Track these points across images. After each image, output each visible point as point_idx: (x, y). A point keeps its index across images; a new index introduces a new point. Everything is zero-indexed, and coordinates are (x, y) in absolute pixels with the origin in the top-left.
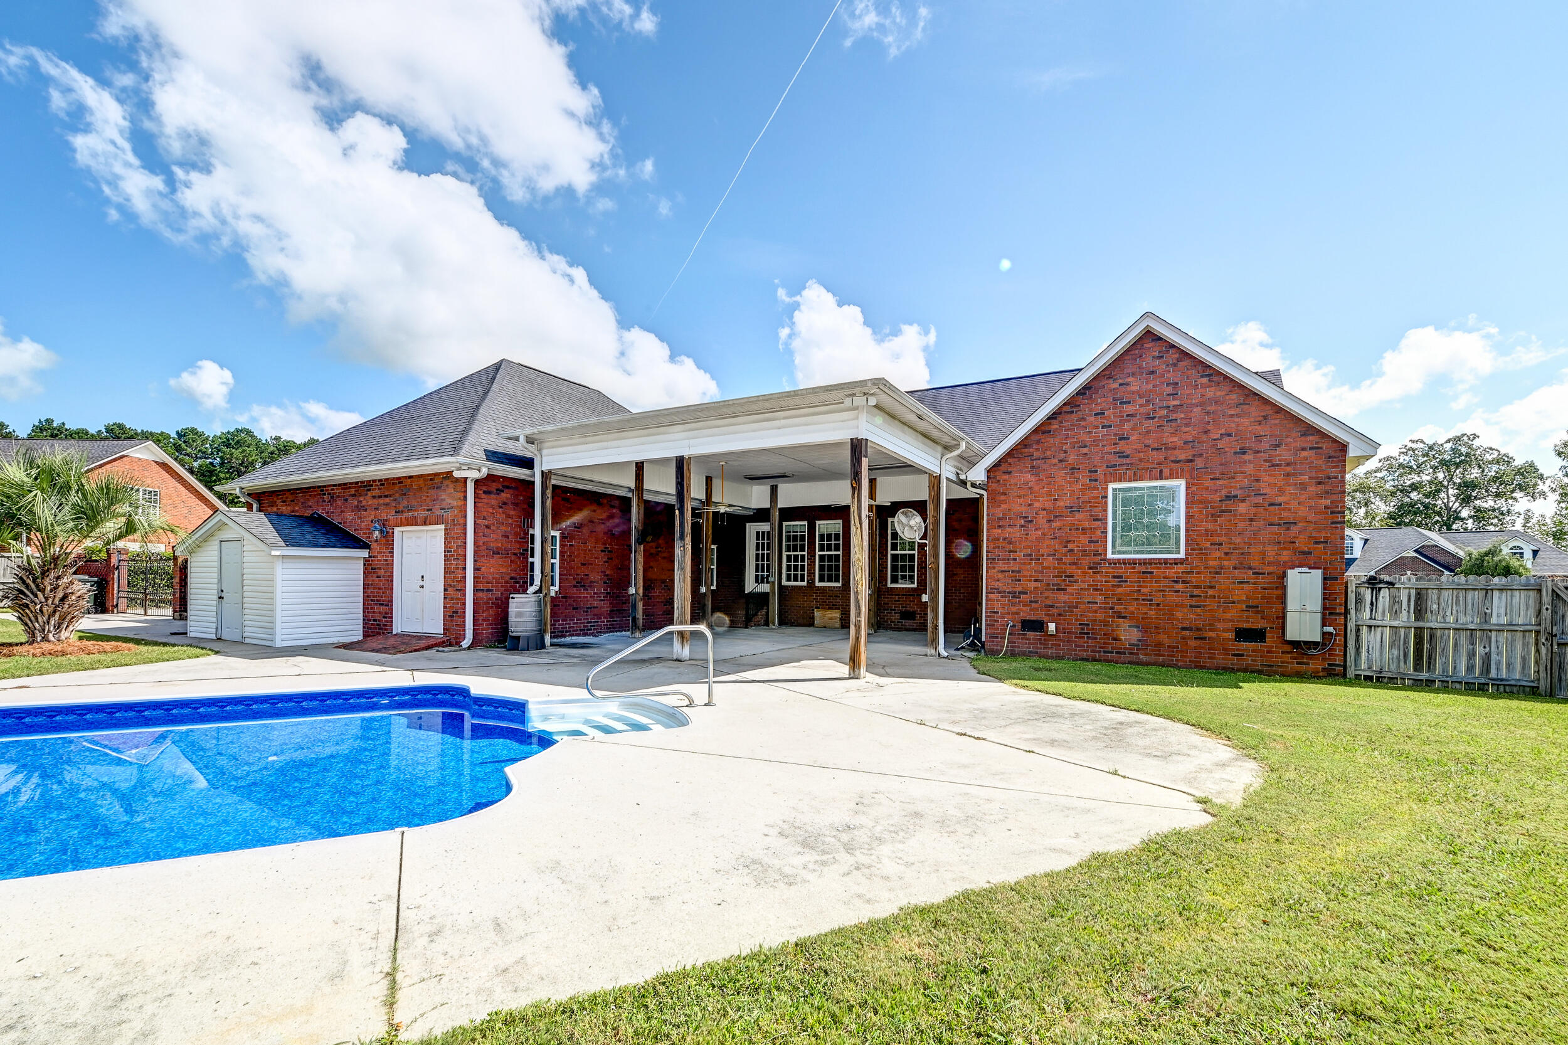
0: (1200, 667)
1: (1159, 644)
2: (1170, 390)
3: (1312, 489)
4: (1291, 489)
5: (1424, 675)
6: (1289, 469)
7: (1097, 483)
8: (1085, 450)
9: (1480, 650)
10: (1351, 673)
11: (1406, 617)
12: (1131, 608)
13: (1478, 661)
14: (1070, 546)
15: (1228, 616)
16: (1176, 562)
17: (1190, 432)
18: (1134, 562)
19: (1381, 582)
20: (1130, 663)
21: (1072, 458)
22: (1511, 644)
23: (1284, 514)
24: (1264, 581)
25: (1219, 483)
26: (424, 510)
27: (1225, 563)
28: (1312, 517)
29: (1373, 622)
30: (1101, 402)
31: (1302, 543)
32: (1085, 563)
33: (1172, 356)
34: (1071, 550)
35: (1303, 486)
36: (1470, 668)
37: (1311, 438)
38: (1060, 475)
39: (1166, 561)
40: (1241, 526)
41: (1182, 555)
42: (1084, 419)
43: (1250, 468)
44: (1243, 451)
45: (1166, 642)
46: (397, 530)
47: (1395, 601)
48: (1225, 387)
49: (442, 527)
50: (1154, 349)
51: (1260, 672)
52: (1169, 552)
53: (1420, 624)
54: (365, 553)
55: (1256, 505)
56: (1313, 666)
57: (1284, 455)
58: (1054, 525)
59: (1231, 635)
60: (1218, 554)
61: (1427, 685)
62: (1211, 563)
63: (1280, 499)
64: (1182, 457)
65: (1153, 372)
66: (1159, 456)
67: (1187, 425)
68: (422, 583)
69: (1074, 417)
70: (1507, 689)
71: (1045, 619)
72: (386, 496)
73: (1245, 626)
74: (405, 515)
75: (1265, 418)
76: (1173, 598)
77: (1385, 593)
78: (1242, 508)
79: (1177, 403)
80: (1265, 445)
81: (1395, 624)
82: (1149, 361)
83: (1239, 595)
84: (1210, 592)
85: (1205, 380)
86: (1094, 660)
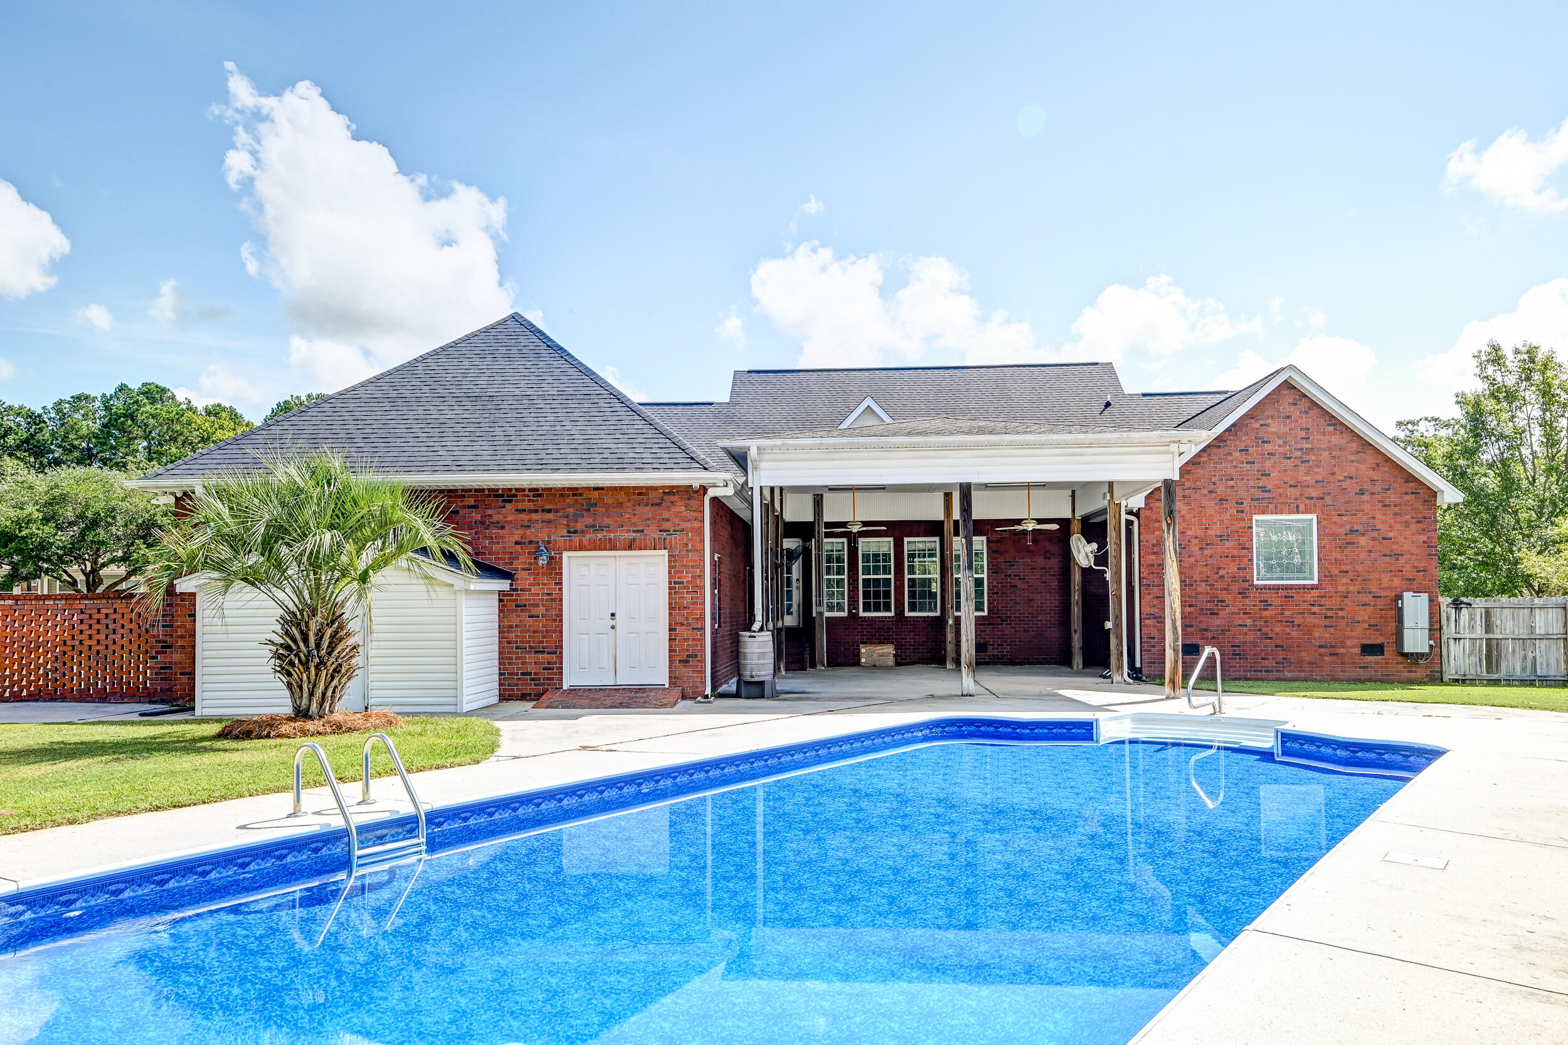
0: (1337, 680)
1: (1300, 662)
2: (1303, 434)
3: (1413, 526)
4: (1399, 526)
5: (1495, 676)
6: (1397, 509)
7: (1243, 514)
8: (1232, 483)
9: (1530, 655)
10: (1446, 678)
11: (1479, 632)
12: (1277, 629)
13: (1529, 664)
14: (1222, 572)
15: (1355, 634)
16: (1313, 587)
17: (1321, 473)
18: (1278, 588)
19: (1462, 603)
20: (1277, 679)
21: (1220, 489)
22: (1548, 649)
23: (1394, 547)
24: (1381, 603)
25: (1344, 518)
26: (629, 531)
27: (1351, 588)
28: (1414, 550)
29: (1458, 636)
30: (1245, 440)
31: (1408, 572)
32: (1235, 588)
33: (1304, 405)
34: (1222, 577)
35: (1407, 524)
36: (1524, 669)
37: (1411, 485)
38: (1211, 505)
39: (1304, 587)
40: (1362, 556)
41: (1316, 582)
42: (1230, 454)
43: (1367, 507)
44: (1362, 492)
45: (1307, 659)
46: (565, 555)
47: (1472, 618)
48: (1346, 437)
49: (665, 552)
50: (1289, 397)
51: (1382, 681)
52: (1305, 579)
53: (1490, 636)
54: (504, 585)
55: (1373, 539)
56: (1420, 673)
57: (1392, 497)
58: (1206, 552)
59: (1357, 650)
60: (1345, 581)
61: (1496, 683)
62: (1340, 588)
63: (1390, 535)
64: (1314, 494)
65: (1288, 417)
66: (1293, 492)
67: (1318, 466)
68: (612, 623)
69: (1222, 451)
70: (1546, 682)
71: (1201, 642)
72: (549, 511)
73: (1368, 642)
74: (588, 537)
75: (1378, 465)
76: (1311, 620)
77: (1464, 612)
78: (1363, 541)
79: (1309, 446)
80: (1378, 488)
81: (1473, 636)
82: (1285, 407)
83: (1363, 615)
84: (1340, 614)
85: (1331, 428)
86: (1246, 679)
